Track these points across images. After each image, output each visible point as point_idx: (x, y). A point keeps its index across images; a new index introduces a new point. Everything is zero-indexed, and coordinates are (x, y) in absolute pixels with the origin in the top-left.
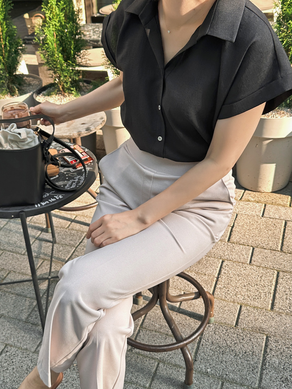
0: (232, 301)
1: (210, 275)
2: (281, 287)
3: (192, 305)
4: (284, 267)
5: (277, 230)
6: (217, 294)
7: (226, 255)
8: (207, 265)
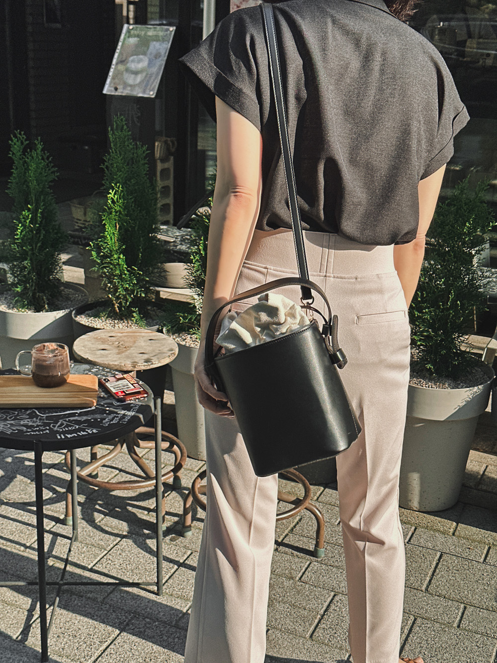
0: (338, 646)
1: (312, 610)
2: (415, 638)
3: (277, 646)
4: (426, 613)
5: (426, 564)
6: (317, 635)
7: (341, 587)
8: (310, 597)
